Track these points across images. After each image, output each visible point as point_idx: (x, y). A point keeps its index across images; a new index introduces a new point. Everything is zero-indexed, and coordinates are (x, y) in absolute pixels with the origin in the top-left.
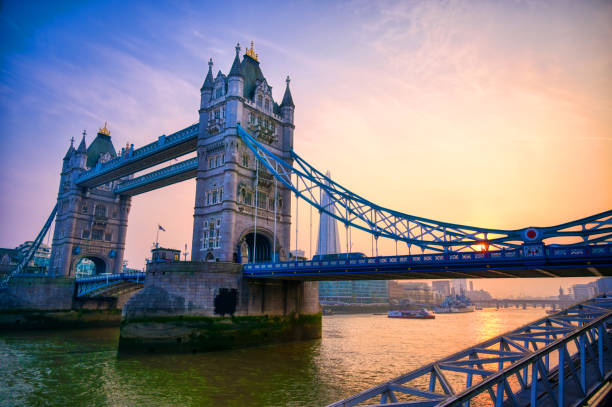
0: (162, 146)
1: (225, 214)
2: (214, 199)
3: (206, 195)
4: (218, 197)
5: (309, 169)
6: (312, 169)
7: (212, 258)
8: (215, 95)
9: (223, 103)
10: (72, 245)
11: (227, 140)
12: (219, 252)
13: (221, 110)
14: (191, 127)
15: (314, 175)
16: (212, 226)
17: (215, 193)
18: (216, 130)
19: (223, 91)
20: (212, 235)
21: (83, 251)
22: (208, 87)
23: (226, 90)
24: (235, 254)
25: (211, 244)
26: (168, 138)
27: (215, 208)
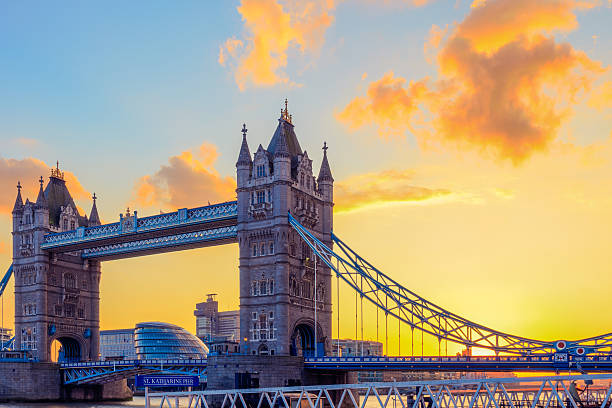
0: (187, 221)
1: (278, 307)
2: (263, 290)
3: (252, 284)
4: (268, 288)
7: (266, 349)
8: (255, 172)
9: (267, 186)
10: (47, 324)
11: (277, 229)
12: (275, 344)
13: (266, 192)
16: (263, 319)
17: (263, 284)
18: (263, 215)
19: (267, 171)
20: (263, 326)
21: (59, 333)
22: (244, 161)
23: (272, 171)
24: (290, 347)
25: (263, 336)
26: (190, 212)
27: (265, 300)
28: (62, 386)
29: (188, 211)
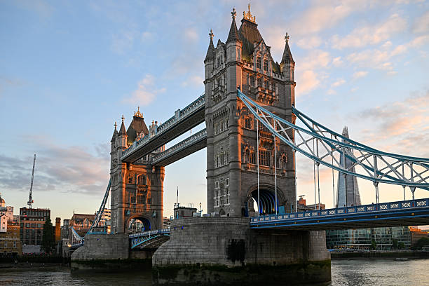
0: (178, 119)
1: (231, 174)
2: (222, 160)
3: (215, 158)
4: (225, 159)
5: (310, 124)
6: (314, 123)
7: (224, 213)
8: (216, 64)
9: (223, 71)
10: (124, 209)
11: (229, 105)
12: (229, 208)
13: (223, 78)
14: (199, 99)
15: (316, 129)
16: (222, 186)
17: (222, 156)
18: (220, 97)
19: (223, 59)
20: (222, 194)
21: (134, 215)
22: (210, 58)
23: (226, 57)
24: (243, 209)
25: (222, 202)
26: (182, 112)
27: (224, 170)
28: (130, 250)
29: (181, 112)
